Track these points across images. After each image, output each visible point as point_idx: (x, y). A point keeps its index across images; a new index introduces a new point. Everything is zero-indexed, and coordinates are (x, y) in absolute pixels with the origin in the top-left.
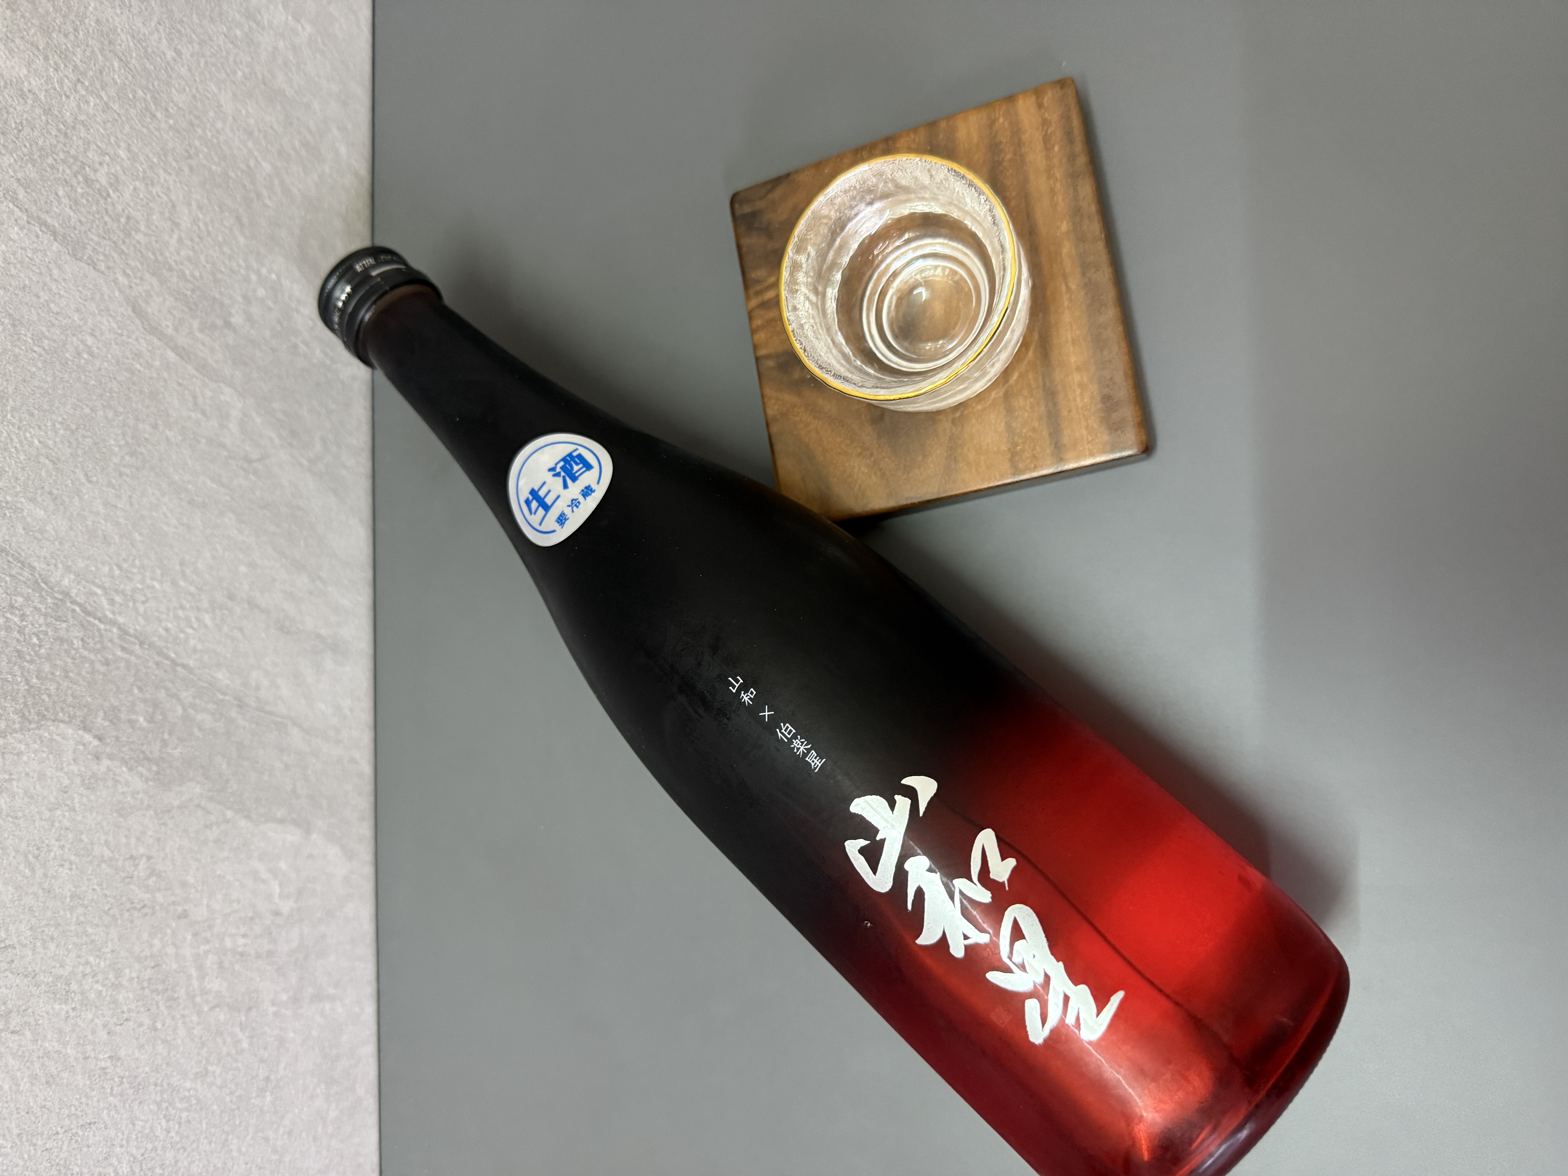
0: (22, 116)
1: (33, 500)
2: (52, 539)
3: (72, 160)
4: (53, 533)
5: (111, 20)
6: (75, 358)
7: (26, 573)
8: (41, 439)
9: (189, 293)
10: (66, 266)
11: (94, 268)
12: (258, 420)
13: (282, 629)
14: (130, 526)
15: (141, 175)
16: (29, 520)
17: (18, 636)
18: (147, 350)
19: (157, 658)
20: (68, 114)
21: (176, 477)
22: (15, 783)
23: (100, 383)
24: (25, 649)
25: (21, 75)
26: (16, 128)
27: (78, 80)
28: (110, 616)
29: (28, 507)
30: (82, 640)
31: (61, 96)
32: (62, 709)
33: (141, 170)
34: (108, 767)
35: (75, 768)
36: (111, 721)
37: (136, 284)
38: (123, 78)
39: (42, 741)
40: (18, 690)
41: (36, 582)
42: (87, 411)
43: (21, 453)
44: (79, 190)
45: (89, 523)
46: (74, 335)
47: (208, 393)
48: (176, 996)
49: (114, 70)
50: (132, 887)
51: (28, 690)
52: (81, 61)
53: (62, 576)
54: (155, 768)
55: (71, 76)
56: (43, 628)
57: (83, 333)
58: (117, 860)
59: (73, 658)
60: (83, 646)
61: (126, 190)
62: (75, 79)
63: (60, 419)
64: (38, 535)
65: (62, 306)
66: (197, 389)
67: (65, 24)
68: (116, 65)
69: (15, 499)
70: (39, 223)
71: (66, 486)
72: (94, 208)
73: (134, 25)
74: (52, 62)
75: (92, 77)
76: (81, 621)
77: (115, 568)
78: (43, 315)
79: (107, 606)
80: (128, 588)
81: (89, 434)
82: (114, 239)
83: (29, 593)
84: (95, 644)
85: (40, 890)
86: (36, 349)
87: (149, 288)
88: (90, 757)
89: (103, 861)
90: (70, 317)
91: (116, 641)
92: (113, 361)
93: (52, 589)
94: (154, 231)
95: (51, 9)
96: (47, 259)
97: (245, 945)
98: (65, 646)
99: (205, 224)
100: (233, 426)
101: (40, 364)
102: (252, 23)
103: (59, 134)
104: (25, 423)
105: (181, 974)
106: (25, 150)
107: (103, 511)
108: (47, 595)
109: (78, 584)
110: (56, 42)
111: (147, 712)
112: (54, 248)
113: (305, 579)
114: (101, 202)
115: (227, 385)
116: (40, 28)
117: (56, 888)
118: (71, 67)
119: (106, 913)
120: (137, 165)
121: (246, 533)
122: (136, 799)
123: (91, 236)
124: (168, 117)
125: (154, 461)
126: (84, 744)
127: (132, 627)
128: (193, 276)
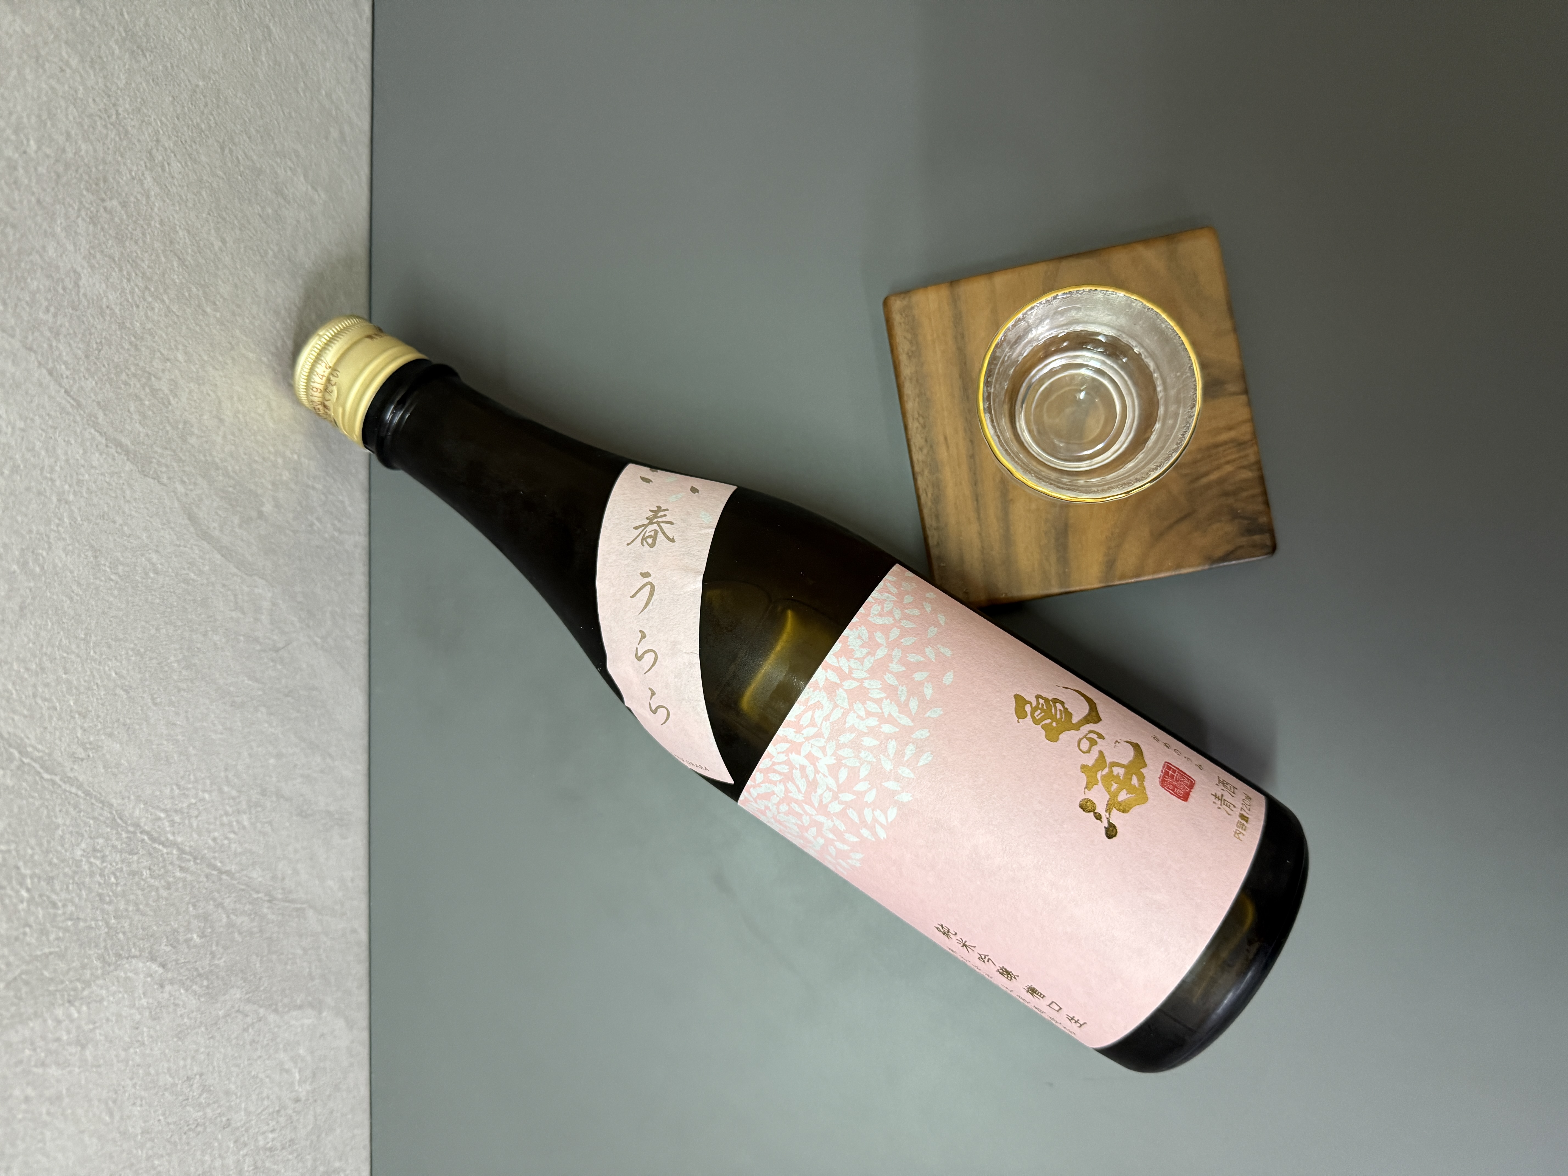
0: (101, 335)
1: (110, 735)
2: (125, 771)
3: (140, 373)
4: (126, 764)
5: (171, 218)
6: (144, 579)
7: (106, 814)
8: (117, 671)
9: (230, 489)
10: (136, 484)
11: (158, 481)
12: (284, 607)
13: (302, 814)
14: (186, 742)
15: (195, 377)
16: (108, 756)
17: (99, 879)
18: (200, 557)
19: (207, 871)
20: (138, 324)
21: (221, 682)
22: (98, 1031)
23: (164, 599)
24: (105, 891)
25: (101, 291)
26: (96, 349)
27: (146, 288)
28: (171, 837)
29: (107, 743)
30: (150, 869)
31: (132, 307)
32: (134, 944)
33: (195, 370)
34: (170, 993)
35: (144, 1002)
36: (171, 945)
37: (191, 490)
38: (181, 277)
39: (118, 981)
40: (100, 935)
41: (114, 819)
42: (153, 631)
43: (102, 689)
44: (147, 403)
45: (155, 747)
46: (142, 555)
47: (246, 589)
49: (174, 271)
50: (188, 1108)
51: (107, 933)
52: (149, 267)
54: (205, 983)
55: (141, 285)
56: (119, 866)
57: (150, 551)
58: (177, 1085)
59: (143, 890)
60: (150, 874)
61: (183, 394)
62: (143, 286)
63: (132, 646)
64: (115, 770)
65: (133, 527)
66: (237, 587)
67: (136, 230)
68: (176, 265)
69: (97, 738)
70: (115, 445)
71: (137, 714)
72: (158, 419)
73: (189, 220)
74: (125, 273)
75: (157, 282)
76: (149, 850)
77: (175, 787)
78: (118, 540)
79: (168, 829)
80: (185, 805)
81: (155, 655)
82: (174, 448)
83: (108, 833)
84: (159, 870)
85: (118, 1135)
86: (113, 577)
87: (199, 492)
88: (156, 987)
89: (166, 1089)
90: (139, 538)
91: (176, 862)
92: (173, 574)
93: (126, 823)
94: (204, 432)
95: (125, 217)
96: (121, 481)
97: (273, 1140)
98: (137, 879)
100: (264, 618)
101: (116, 592)
102: (281, 200)
103: (130, 347)
104: (104, 657)
106: (103, 369)
107: (165, 732)
108: (122, 830)
109: (146, 813)
110: (128, 250)
111: (199, 927)
112: (127, 469)
113: (319, 759)
114: (164, 411)
115: (260, 578)
116: (116, 238)
117: (130, 1128)
118: (141, 275)
119: (168, 1141)
120: (192, 367)
121: (274, 724)
122: (190, 1019)
123: (156, 449)
124: (216, 310)
125: (204, 670)
126: (151, 975)
127: (188, 844)
128: (234, 472)
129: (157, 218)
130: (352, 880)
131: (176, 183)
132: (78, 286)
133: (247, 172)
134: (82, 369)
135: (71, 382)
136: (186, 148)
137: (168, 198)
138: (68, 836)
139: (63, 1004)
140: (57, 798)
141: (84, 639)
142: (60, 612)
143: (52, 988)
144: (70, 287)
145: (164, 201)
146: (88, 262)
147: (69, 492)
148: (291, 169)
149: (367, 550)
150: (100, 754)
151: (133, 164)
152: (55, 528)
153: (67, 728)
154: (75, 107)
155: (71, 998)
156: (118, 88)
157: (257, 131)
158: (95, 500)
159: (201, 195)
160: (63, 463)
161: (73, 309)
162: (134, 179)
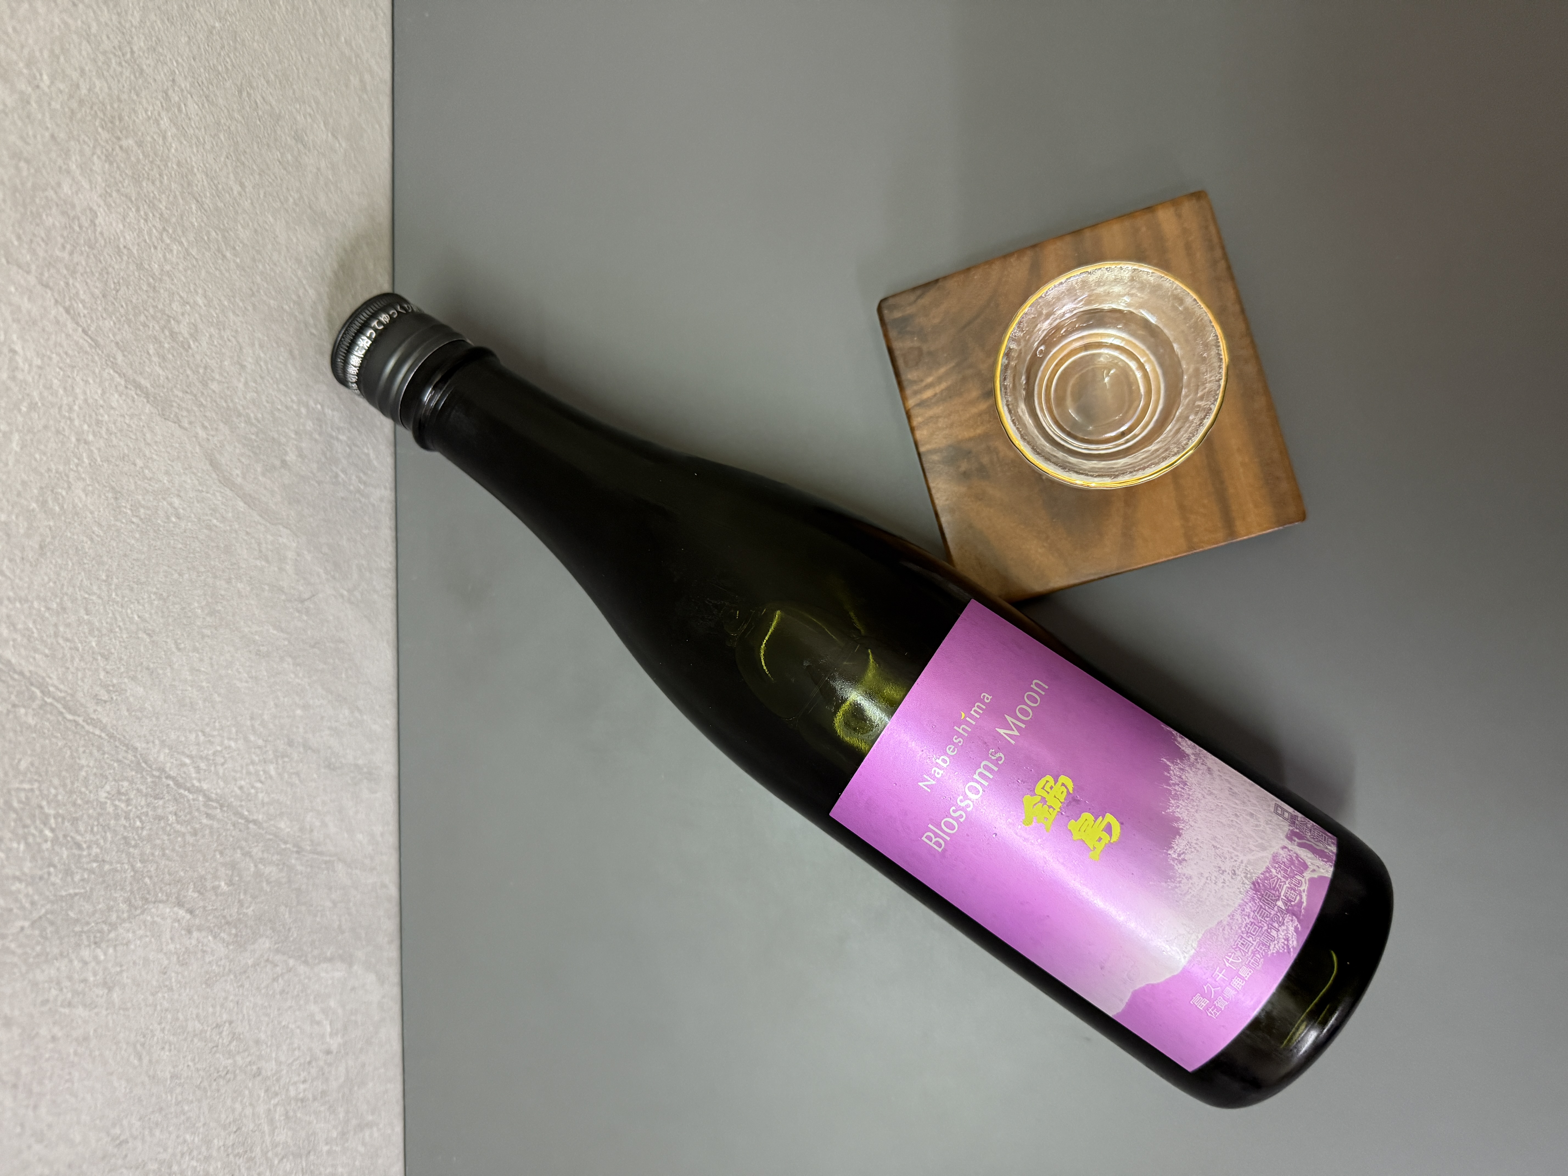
0: (119, 275)
1: (133, 678)
2: (149, 715)
3: (159, 315)
4: (151, 709)
5: (188, 159)
6: (165, 522)
7: (130, 756)
8: (140, 614)
9: (253, 437)
10: (157, 427)
11: (179, 426)
12: (309, 557)
13: (330, 767)
14: (211, 689)
15: (215, 320)
16: (131, 699)
17: (124, 822)
18: (223, 503)
19: (234, 819)
20: (156, 266)
21: (246, 630)
22: (125, 975)
23: (186, 545)
24: (130, 835)
25: (118, 231)
26: (114, 289)
27: (164, 229)
28: (197, 784)
29: (130, 686)
30: (176, 814)
31: (150, 249)
32: (161, 889)
33: (215, 315)
34: (197, 939)
35: (171, 947)
36: (199, 892)
37: (213, 436)
38: (199, 220)
39: (146, 926)
40: (126, 877)
41: (139, 763)
42: (176, 576)
43: (124, 631)
44: (166, 345)
45: (179, 692)
46: (164, 499)
47: (270, 538)
48: (253, 1156)
49: (192, 213)
50: (218, 1055)
51: (133, 877)
52: (166, 208)
53: (159, 752)
54: (234, 931)
55: (158, 225)
56: (145, 810)
57: (172, 496)
58: (206, 1032)
59: (169, 835)
60: (176, 820)
61: (203, 338)
62: (161, 228)
63: (154, 590)
64: (139, 714)
65: (154, 470)
66: (261, 536)
67: (152, 170)
68: (194, 207)
69: (120, 681)
70: (134, 386)
71: (161, 658)
72: (178, 363)
73: (207, 163)
74: (142, 213)
75: (175, 224)
76: (174, 796)
77: (200, 734)
78: (139, 482)
79: (194, 775)
80: (210, 752)
81: (178, 600)
82: (195, 392)
83: (132, 776)
84: (186, 816)
85: (147, 1079)
86: (134, 520)
87: (222, 437)
88: (183, 932)
89: (195, 1035)
90: (161, 481)
91: (202, 809)
92: (196, 520)
93: (151, 767)
94: (225, 378)
95: (141, 157)
96: (141, 424)
97: (305, 1090)
98: (162, 824)
99: (266, 363)
100: (289, 568)
101: (137, 536)
102: (300, 146)
103: (149, 289)
104: (126, 599)
105: (257, 1132)
106: (122, 310)
107: (189, 678)
108: (147, 774)
109: (171, 758)
110: (145, 190)
111: (227, 875)
112: (147, 411)
113: (347, 712)
114: (184, 354)
115: (284, 527)
116: (133, 177)
117: (159, 1073)
118: (158, 215)
119: (198, 1087)
120: (212, 311)
121: (301, 675)
122: (219, 966)
123: (176, 392)
124: (235, 255)
125: (228, 617)
126: (179, 921)
127: (214, 792)
128: (257, 419)
129: (174, 160)
130: (382, 835)
131: (193, 125)
132: (95, 225)
133: (266, 117)
134: (100, 309)
135: (89, 321)
136: (203, 90)
137: (185, 140)
138: (92, 778)
139: (89, 946)
140: (80, 739)
141: (105, 581)
142: (80, 552)
143: (78, 929)
144: (86, 225)
145: (181, 143)
146: (105, 201)
147: (88, 431)
148: (310, 115)
149: (394, 503)
150: (123, 697)
151: (148, 103)
152: (75, 469)
153: (89, 669)
154: (88, 42)
155: (97, 940)
156: (132, 26)
157: (276, 76)
158: (115, 441)
159: (219, 138)
160: (81, 402)
161: (90, 247)
162: (149, 118)
